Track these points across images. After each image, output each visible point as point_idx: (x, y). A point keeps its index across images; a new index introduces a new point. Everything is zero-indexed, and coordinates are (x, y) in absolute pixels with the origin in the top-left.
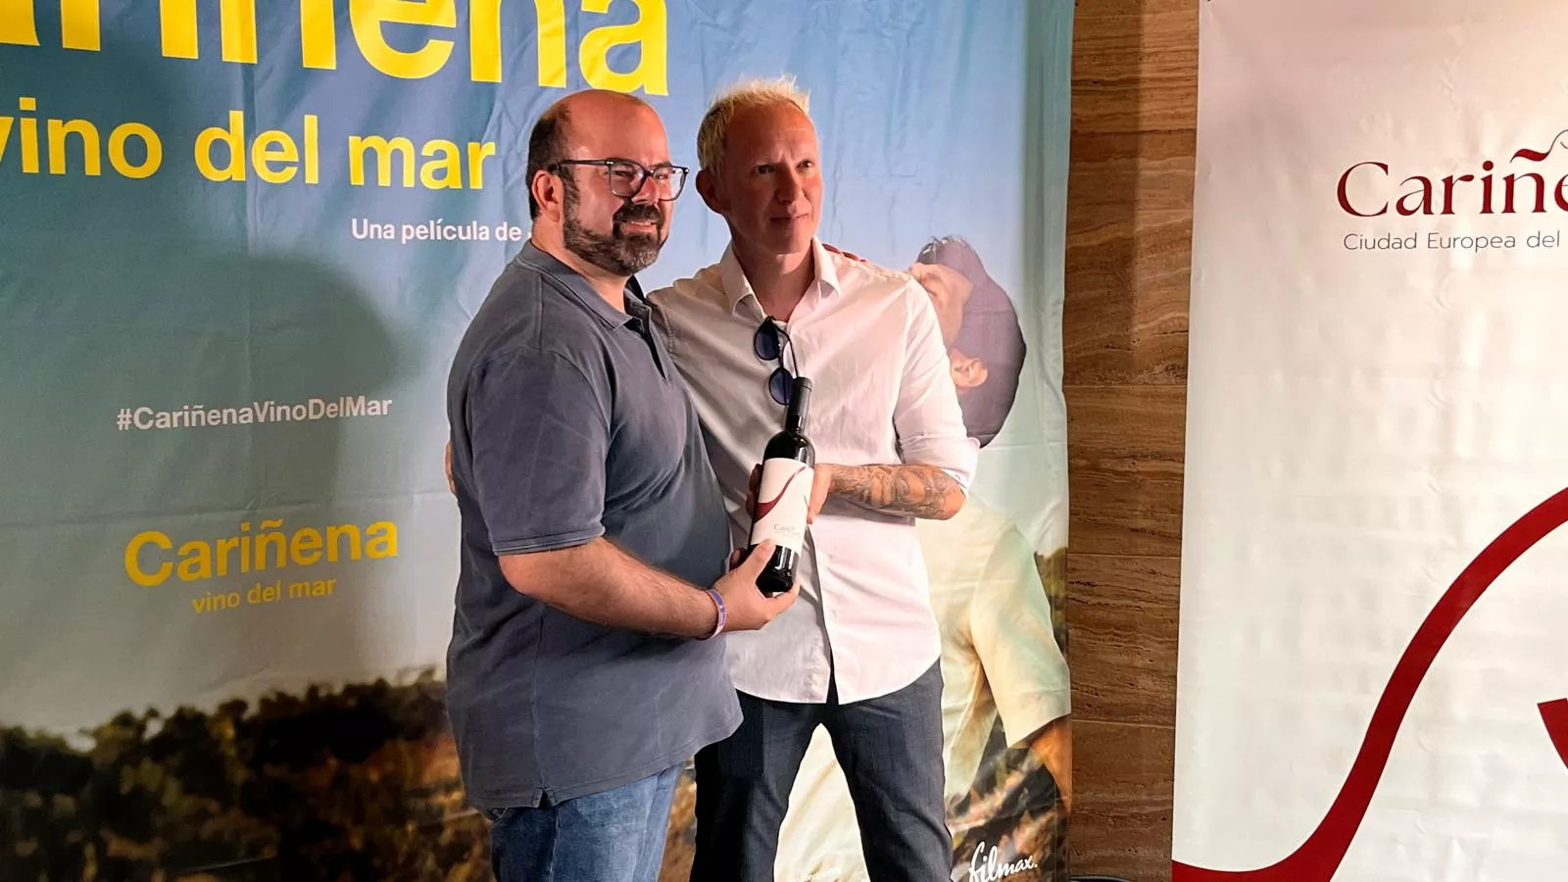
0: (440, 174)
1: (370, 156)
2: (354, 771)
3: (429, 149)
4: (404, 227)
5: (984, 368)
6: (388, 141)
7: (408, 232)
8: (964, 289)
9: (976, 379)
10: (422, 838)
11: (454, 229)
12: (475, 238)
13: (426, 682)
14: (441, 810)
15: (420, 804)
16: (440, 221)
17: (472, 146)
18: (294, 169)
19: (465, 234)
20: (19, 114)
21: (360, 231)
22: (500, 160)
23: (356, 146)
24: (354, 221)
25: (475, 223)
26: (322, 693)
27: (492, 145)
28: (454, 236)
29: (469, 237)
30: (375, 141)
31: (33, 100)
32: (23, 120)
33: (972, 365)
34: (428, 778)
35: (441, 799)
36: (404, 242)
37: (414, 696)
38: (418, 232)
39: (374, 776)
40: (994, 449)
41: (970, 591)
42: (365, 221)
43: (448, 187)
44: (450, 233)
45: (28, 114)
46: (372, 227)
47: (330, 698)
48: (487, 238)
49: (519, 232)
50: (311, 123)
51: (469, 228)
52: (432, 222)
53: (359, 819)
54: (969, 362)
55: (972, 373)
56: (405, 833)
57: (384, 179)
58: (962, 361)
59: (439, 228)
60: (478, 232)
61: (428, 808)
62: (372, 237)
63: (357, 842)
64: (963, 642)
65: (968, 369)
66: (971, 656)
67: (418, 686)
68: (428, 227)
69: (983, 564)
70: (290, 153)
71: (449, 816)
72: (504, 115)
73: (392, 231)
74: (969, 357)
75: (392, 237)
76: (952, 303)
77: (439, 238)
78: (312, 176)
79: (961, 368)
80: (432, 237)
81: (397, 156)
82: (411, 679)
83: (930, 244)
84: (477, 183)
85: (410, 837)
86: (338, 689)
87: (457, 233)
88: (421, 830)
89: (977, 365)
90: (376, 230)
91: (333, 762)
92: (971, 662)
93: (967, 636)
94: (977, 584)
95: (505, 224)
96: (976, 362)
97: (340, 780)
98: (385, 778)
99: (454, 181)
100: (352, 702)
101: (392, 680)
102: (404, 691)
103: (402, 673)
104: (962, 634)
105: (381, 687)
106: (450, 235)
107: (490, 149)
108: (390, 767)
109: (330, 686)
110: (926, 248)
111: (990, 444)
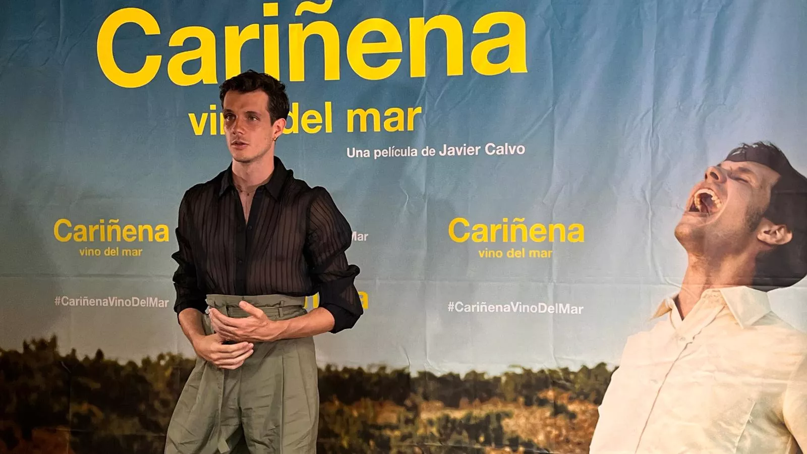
0: (394, 124)
1: (357, 118)
2: (346, 409)
3: (388, 113)
4: (376, 151)
5: (789, 231)
6: (365, 111)
7: (378, 153)
8: (773, 177)
9: (782, 239)
10: (379, 450)
11: (399, 151)
12: (409, 155)
13: (382, 372)
14: (389, 439)
15: (377, 433)
16: (394, 147)
17: (410, 110)
18: (320, 127)
19: (404, 153)
20: (210, 112)
21: (351, 154)
22: (424, 117)
23: (351, 114)
24: (348, 149)
25: (409, 147)
26: (333, 369)
27: (420, 108)
28: (399, 155)
29: (406, 155)
30: (359, 111)
31: (215, 106)
32: (211, 114)
33: (779, 230)
34: (380, 421)
35: (388, 433)
36: (375, 158)
37: (375, 379)
38: (383, 153)
39: (355, 414)
40: (798, 288)
41: (784, 387)
42: (354, 149)
43: (398, 130)
44: (398, 153)
45: (213, 111)
46: (357, 152)
47: (336, 371)
48: (416, 155)
49: (434, 151)
50: (328, 105)
51: (406, 150)
52: (390, 148)
53: (347, 433)
54: (776, 227)
55: (779, 235)
56: (369, 444)
57: (363, 128)
58: (771, 227)
59: (393, 150)
60: (411, 152)
61: (381, 436)
62: (357, 156)
63: (345, 444)
64: (776, 420)
65: (775, 232)
66: (783, 431)
67: (377, 374)
68: (388, 151)
69: (793, 369)
70: (319, 119)
71: (393, 443)
72: (427, 93)
73: (369, 153)
74: (776, 224)
75: (369, 156)
76: (762, 187)
77: (393, 156)
78: (329, 129)
79: (770, 231)
80: (390, 156)
81: (370, 118)
82: (374, 370)
83: (739, 148)
84: (410, 127)
85: (372, 448)
86: (340, 369)
87: (400, 153)
88: (378, 444)
89: (783, 230)
90: (359, 153)
91: (337, 403)
92: (782, 434)
93: (780, 418)
94: (789, 382)
95: (427, 147)
96: (783, 227)
97: (340, 412)
98: (360, 415)
99: (400, 127)
100: (347, 376)
101: (365, 368)
102: (370, 376)
103: (371, 366)
104: (774, 414)
105: (360, 371)
106: (397, 154)
107: (419, 110)
108: (363, 411)
109: (336, 367)
110: (735, 151)
111: (795, 285)
